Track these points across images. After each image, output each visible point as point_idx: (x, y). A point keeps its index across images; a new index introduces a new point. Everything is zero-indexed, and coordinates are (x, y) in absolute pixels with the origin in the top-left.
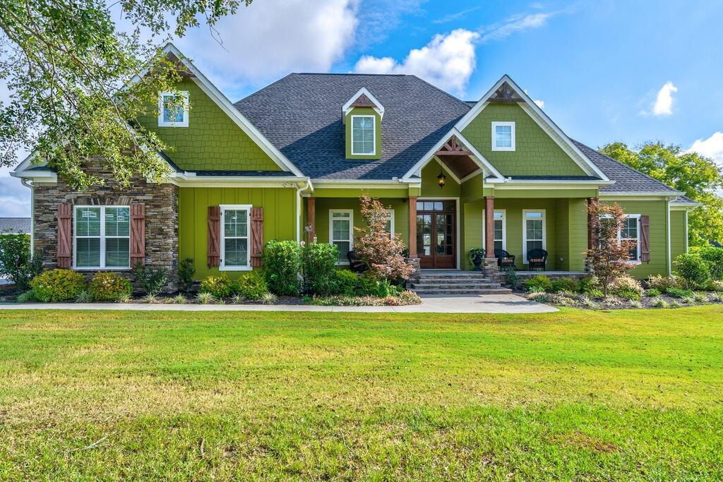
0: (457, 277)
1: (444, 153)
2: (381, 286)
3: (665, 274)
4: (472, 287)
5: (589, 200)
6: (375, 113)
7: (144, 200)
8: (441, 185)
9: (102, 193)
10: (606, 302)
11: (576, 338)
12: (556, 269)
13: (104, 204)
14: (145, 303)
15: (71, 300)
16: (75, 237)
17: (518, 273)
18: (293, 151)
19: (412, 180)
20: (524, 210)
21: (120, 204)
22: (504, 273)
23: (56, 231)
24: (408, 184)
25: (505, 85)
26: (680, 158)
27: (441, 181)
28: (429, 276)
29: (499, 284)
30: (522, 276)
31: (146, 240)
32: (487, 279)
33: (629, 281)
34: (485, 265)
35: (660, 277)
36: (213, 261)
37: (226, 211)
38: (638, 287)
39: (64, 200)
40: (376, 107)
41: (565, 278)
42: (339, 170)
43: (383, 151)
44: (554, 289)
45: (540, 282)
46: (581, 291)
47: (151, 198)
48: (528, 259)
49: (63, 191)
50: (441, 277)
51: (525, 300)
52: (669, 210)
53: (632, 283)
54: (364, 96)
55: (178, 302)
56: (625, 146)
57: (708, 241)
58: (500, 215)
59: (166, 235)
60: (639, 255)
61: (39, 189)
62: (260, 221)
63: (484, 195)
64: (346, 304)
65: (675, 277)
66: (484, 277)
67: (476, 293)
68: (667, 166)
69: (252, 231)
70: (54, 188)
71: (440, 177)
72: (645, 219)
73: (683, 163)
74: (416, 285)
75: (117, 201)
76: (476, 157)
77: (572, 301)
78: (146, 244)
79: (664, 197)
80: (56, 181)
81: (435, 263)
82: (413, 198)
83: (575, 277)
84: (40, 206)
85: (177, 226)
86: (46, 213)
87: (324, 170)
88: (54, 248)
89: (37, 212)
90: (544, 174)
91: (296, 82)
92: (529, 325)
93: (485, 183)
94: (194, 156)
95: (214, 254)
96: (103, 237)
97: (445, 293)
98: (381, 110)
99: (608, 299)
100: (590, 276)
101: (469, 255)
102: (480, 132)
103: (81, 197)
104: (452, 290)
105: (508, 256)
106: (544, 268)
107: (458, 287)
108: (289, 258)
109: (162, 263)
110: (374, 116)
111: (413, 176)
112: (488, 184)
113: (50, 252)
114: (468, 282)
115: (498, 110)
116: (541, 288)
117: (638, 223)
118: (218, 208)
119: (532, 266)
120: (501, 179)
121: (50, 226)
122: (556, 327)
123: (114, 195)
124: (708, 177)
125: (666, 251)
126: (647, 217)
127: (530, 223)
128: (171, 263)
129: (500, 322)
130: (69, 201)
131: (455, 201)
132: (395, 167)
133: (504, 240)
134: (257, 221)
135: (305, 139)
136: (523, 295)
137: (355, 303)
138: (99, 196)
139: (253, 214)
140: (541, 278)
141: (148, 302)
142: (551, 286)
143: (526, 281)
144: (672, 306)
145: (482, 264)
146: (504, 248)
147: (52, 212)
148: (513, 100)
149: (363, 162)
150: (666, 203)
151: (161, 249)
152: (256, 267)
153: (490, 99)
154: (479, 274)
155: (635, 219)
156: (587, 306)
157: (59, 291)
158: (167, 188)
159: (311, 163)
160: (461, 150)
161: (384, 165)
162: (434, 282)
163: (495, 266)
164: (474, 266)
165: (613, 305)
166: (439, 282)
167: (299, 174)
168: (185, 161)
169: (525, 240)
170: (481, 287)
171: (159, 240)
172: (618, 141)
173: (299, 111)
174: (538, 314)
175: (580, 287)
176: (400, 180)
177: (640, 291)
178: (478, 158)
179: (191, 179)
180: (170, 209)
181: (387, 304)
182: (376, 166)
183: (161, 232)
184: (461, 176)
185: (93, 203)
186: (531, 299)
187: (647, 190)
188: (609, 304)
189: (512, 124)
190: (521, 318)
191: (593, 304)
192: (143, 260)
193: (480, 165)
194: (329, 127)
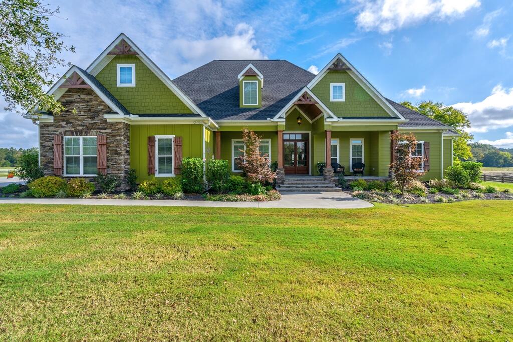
0: (307, 180)
1: (300, 103)
2: (255, 187)
3: (440, 179)
4: (317, 187)
5: (392, 132)
6: (258, 80)
7: (106, 133)
8: (299, 123)
9: (80, 128)
10: (404, 198)
11: (387, 233)
12: (370, 175)
13: (82, 135)
14: (100, 198)
15: (53, 196)
16: (65, 156)
17: (346, 178)
18: (208, 104)
19: (280, 120)
20: (350, 139)
21: (91, 135)
22: (337, 178)
23: (53, 152)
24: (277, 122)
25: (339, 60)
26: (442, 110)
27: (299, 121)
28: (290, 180)
29: (334, 185)
30: (349, 180)
31: (107, 157)
32: (327, 182)
33: (417, 183)
34: (326, 173)
35: (437, 180)
36: (151, 170)
37: (159, 139)
38: (423, 187)
39: (58, 133)
40: (258, 75)
41: (376, 182)
42: (235, 114)
43: (263, 103)
44: (368, 189)
45: (360, 184)
46: (387, 190)
47: (110, 131)
48: (353, 169)
49: (57, 127)
50: (297, 180)
51: (350, 196)
52: (443, 138)
53: (419, 184)
54: (250, 69)
55: (120, 198)
56: (410, 103)
57: (458, 158)
58: (335, 142)
59: (119, 155)
60: (422, 166)
61: (43, 126)
62: (180, 146)
63: (325, 129)
64: (228, 200)
65: (445, 180)
66: (325, 181)
67: (319, 191)
68: (434, 115)
69: (175, 151)
70: (51, 125)
71: (298, 119)
72: (426, 144)
73: (444, 113)
74: (281, 185)
75: (89, 133)
76: (320, 105)
77: (381, 197)
78: (107, 160)
79: (440, 130)
80: (52, 121)
81: (296, 171)
82: (281, 131)
83: (382, 180)
84: (44, 137)
85: (128, 149)
86: (47, 141)
87: (226, 114)
88: (53, 163)
89: (42, 140)
90: (363, 116)
91: (215, 65)
92: (351, 220)
93: (326, 121)
94: (139, 104)
95: (151, 166)
96: (81, 156)
97: (299, 190)
98: (261, 77)
99: (406, 196)
100: (392, 180)
101: (316, 166)
102: (322, 89)
103: (68, 131)
104: (304, 189)
105: (341, 167)
106: (363, 174)
107: (307, 187)
108: (195, 169)
109: (117, 172)
110: (257, 81)
111: (280, 118)
112: (327, 122)
113: (50, 165)
114: (314, 183)
115: (334, 76)
116: (360, 188)
117: (423, 147)
118: (154, 137)
119: (355, 173)
120: (335, 119)
121: (50, 149)
122: (372, 221)
123: (88, 130)
124: (459, 120)
125: (440, 164)
126: (429, 143)
127: (354, 147)
128: (123, 172)
129: (330, 216)
130: (61, 133)
131: (308, 134)
132: (269, 112)
133: (338, 157)
134: (178, 146)
135: (217, 96)
136: (349, 192)
137: (234, 200)
138: (79, 130)
139: (175, 141)
140: (360, 181)
141: (101, 198)
142: (367, 186)
143: (351, 183)
144: (449, 201)
145: (324, 172)
146: (338, 162)
147: (50, 140)
148: (344, 69)
149: (250, 109)
150: (440, 134)
151: (117, 163)
152: (178, 174)
153: (329, 69)
154: (321, 178)
155: (421, 144)
156: (391, 202)
157: (45, 190)
158: (120, 125)
159: (218, 110)
160: (310, 101)
161: (263, 111)
162: (293, 184)
163: (332, 173)
164: (319, 173)
165: (409, 200)
166: (296, 183)
167: (203, 115)
168: (133, 108)
169: (351, 157)
170: (322, 187)
171: (116, 158)
172: (406, 101)
173: (215, 81)
174: (358, 209)
175: (386, 187)
176: (272, 120)
177: (425, 190)
178: (321, 105)
179: (135, 119)
180: (122, 138)
181: (256, 200)
182: (258, 112)
183: (116, 152)
184: (312, 118)
185: (75, 135)
186: (354, 196)
187: (429, 126)
188: (406, 200)
189: (343, 85)
190: (346, 213)
191: (395, 200)
192: (106, 170)
193: (322, 110)
194: (232, 89)
